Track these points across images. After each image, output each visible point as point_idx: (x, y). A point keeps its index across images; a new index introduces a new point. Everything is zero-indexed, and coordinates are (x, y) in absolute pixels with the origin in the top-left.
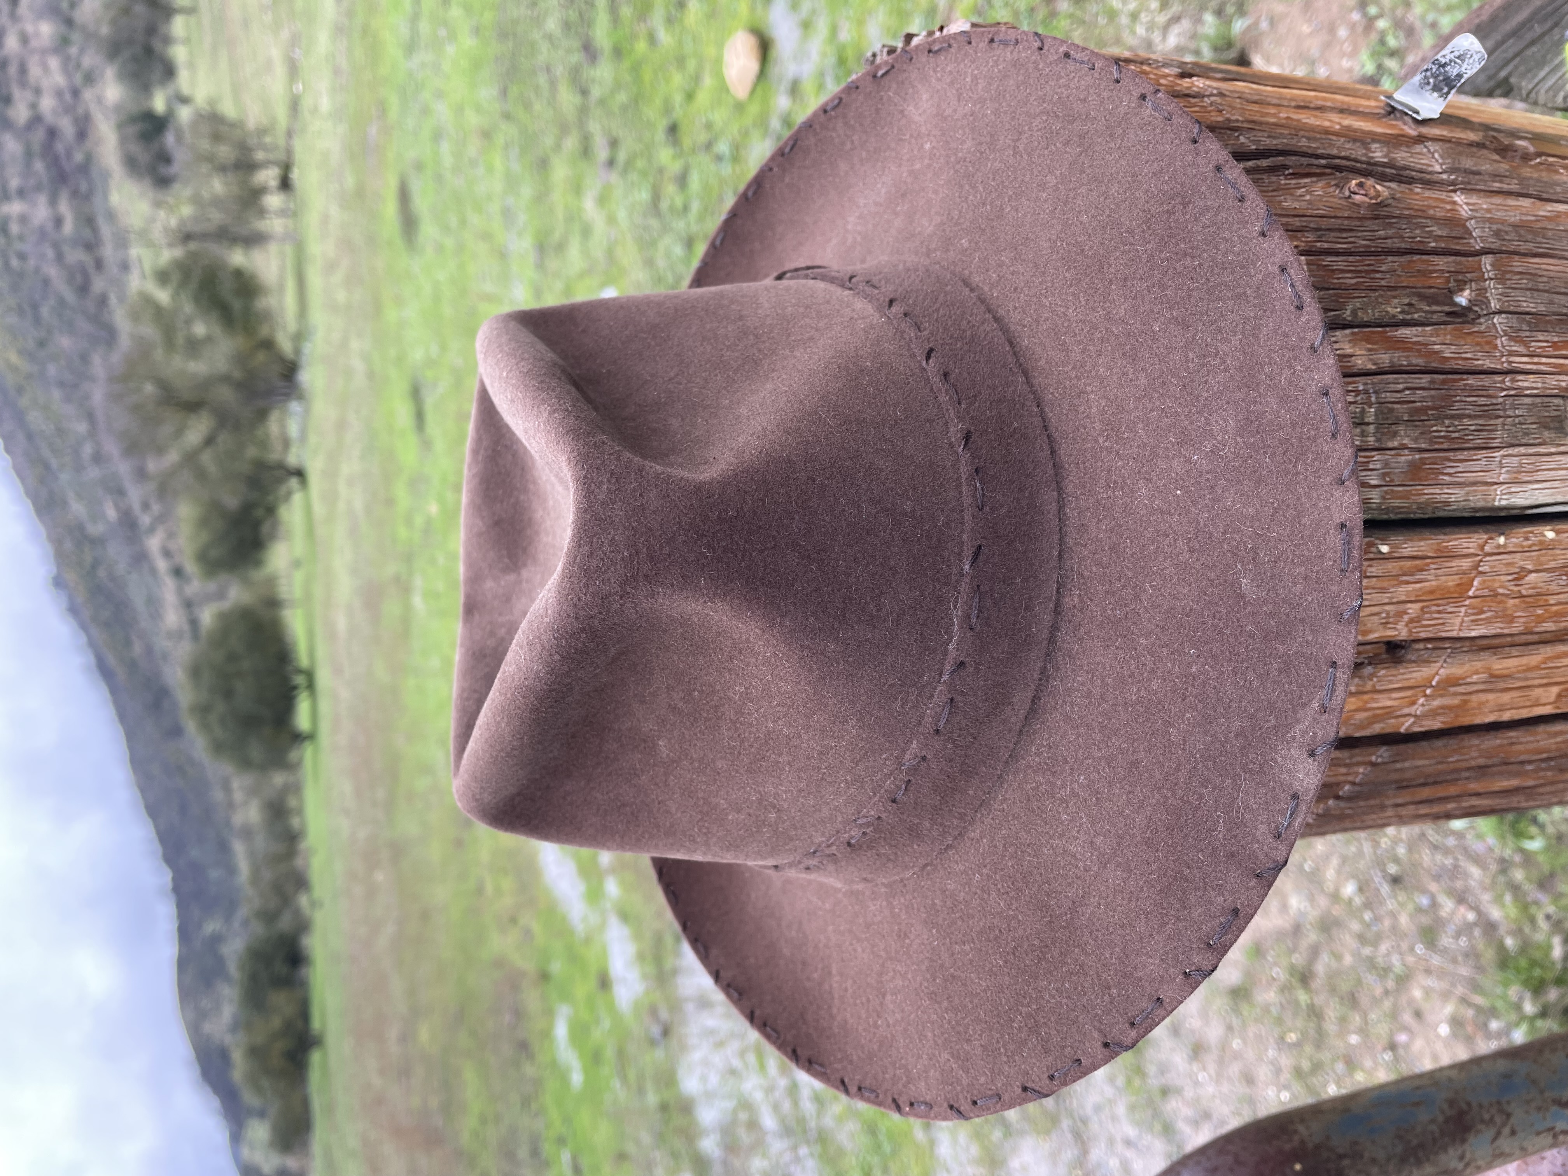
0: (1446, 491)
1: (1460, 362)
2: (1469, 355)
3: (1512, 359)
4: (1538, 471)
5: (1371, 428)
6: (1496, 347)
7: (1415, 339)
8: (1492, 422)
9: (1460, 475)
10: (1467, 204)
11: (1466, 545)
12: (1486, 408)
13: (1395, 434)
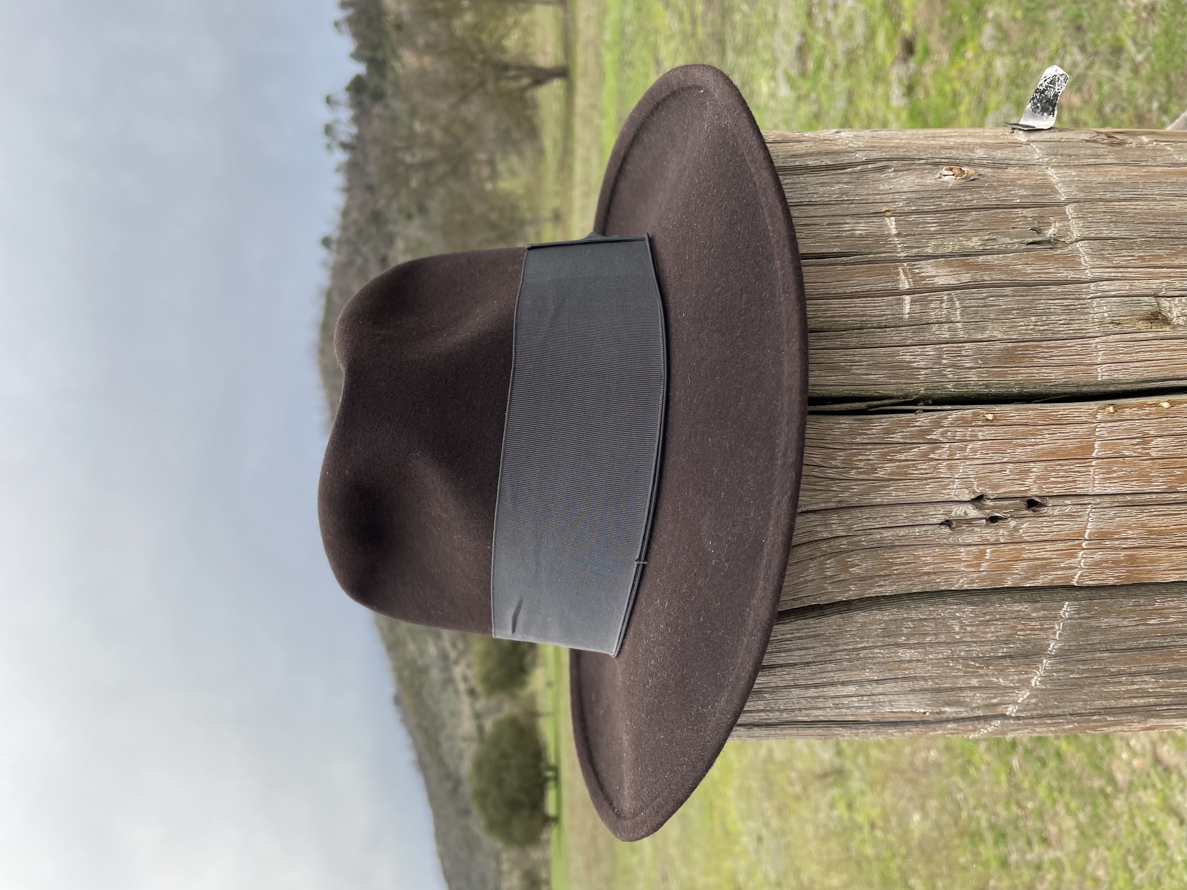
0: (1044, 371)
1: (1043, 276)
2: (1051, 270)
3: (1094, 270)
4: (1137, 353)
5: (959, 325)
6: (1080, 264)
7: (996, 262)
8: (1082, 317)
9: (1055, 358)
10: (1056, 174)
11: (1076, 414)
12: (1072, 307)
13: (984, 329)
